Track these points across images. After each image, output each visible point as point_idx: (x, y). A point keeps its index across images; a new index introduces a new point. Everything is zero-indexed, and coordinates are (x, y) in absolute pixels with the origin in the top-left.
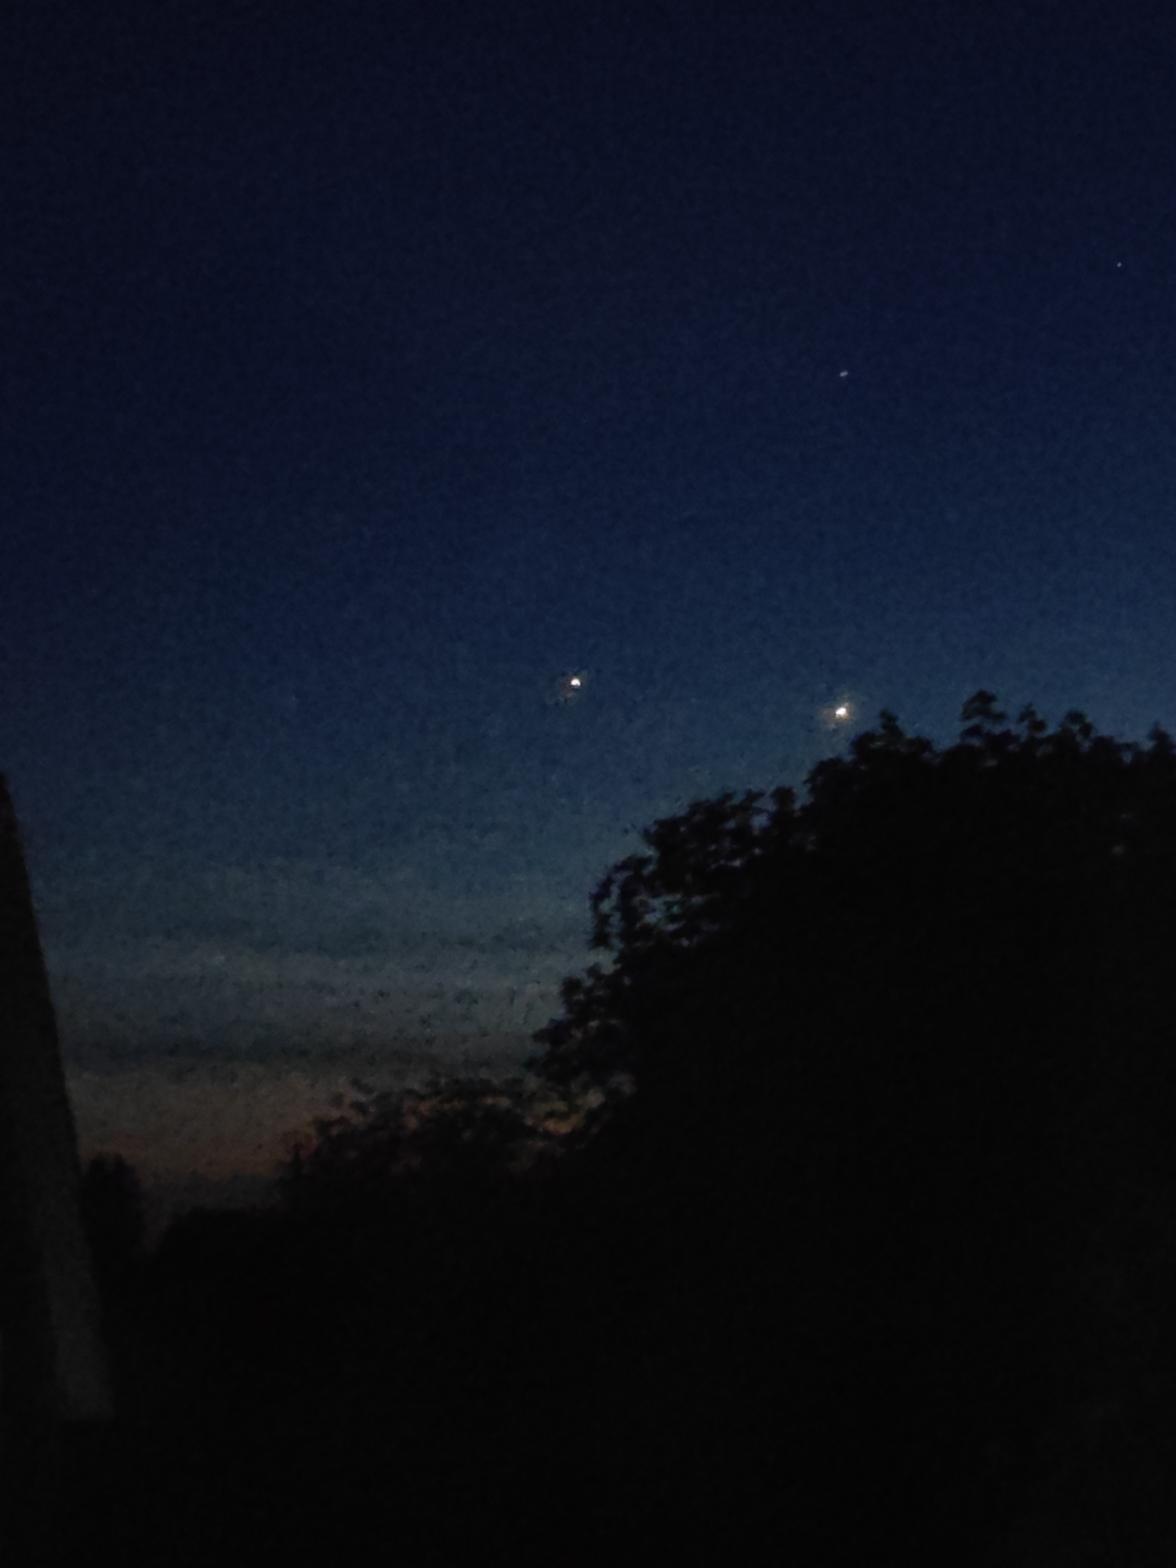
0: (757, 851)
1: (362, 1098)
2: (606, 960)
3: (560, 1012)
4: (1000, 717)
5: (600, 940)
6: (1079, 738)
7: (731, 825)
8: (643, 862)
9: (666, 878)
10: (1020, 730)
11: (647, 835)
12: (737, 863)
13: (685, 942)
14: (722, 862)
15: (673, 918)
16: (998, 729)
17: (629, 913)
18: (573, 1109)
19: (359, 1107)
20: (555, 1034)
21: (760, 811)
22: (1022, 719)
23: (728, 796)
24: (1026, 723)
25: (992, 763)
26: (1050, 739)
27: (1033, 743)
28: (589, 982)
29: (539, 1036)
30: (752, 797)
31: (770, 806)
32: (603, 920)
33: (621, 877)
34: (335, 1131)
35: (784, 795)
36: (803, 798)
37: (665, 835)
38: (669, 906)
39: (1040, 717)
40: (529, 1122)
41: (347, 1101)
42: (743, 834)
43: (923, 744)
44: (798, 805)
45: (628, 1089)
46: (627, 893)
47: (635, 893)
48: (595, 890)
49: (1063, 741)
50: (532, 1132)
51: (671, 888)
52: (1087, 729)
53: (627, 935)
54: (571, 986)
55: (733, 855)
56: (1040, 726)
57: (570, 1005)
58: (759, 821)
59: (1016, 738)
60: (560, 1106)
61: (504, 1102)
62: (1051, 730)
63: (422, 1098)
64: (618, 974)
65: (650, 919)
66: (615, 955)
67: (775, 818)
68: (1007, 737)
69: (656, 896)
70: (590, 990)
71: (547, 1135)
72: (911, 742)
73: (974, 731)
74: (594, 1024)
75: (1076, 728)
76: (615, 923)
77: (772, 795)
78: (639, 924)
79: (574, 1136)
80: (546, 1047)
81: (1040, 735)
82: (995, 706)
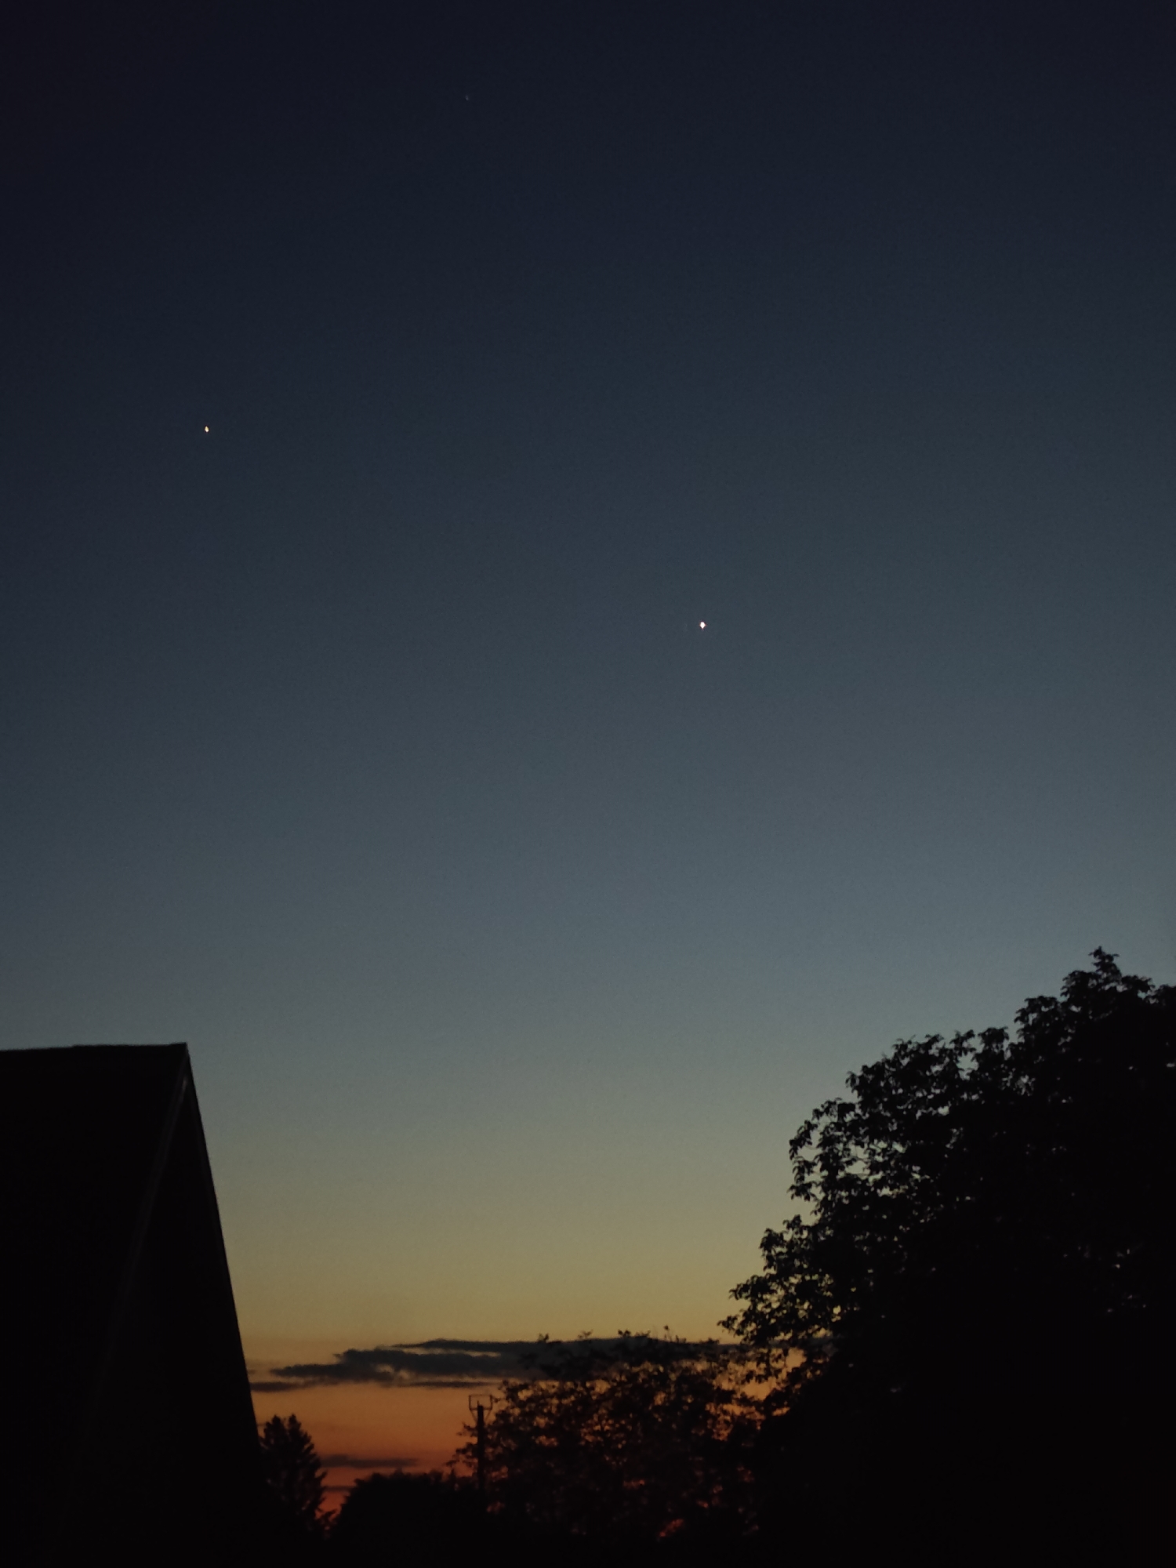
0: (964, 1096)
2: (807, 1212)
3: (756, 1266)
5: (801, 1190)
8: (845, 1108)
9: (870, 1128)
11: (852, 1082)
12: (944, 1111)
13: (889, 1193)
14: (929, 1109)
17: (831, 1161)
18: (774, 1372)
20: (755, 1288)
21: (970, 1052)
23: (935, 1039)
28: (788, 1235)
29: (738, 1292)
30: (959, 1040)
31: (978, 1045)
32: (805, 1167)
33: (825, 1120)
35: (994, 1036)
36: (1014, 1035)
37: (869, 1082)
38: (873, 1153)
40: (726, 1386)
42: (949, 1078)
43: (1138, 984)
44: (1006, 1046)
45: (830, 1349)
46: (827, 1141)
47: (838, 1140)
48: (794, 1135)
50: (726, 1396)
51: (874, 1135)
53: (829, 1185)
54: (771, 1240)
55: (939, 1101)
57: (769, 1258)
60: (760, 1370)
61: (701, 1364)
64: (820, 1224)
66: (812, 1205)
67: (987, 1059)
69: (859, 1144)
70: (791, 1244)
71: (745, 1401)
72: (1127, 980)
74: (796, 1279)
76: (816, 1176)
77: (983, 1035)
78: (841, 1174)
79: (775, 1398)
80: (745, 1304)
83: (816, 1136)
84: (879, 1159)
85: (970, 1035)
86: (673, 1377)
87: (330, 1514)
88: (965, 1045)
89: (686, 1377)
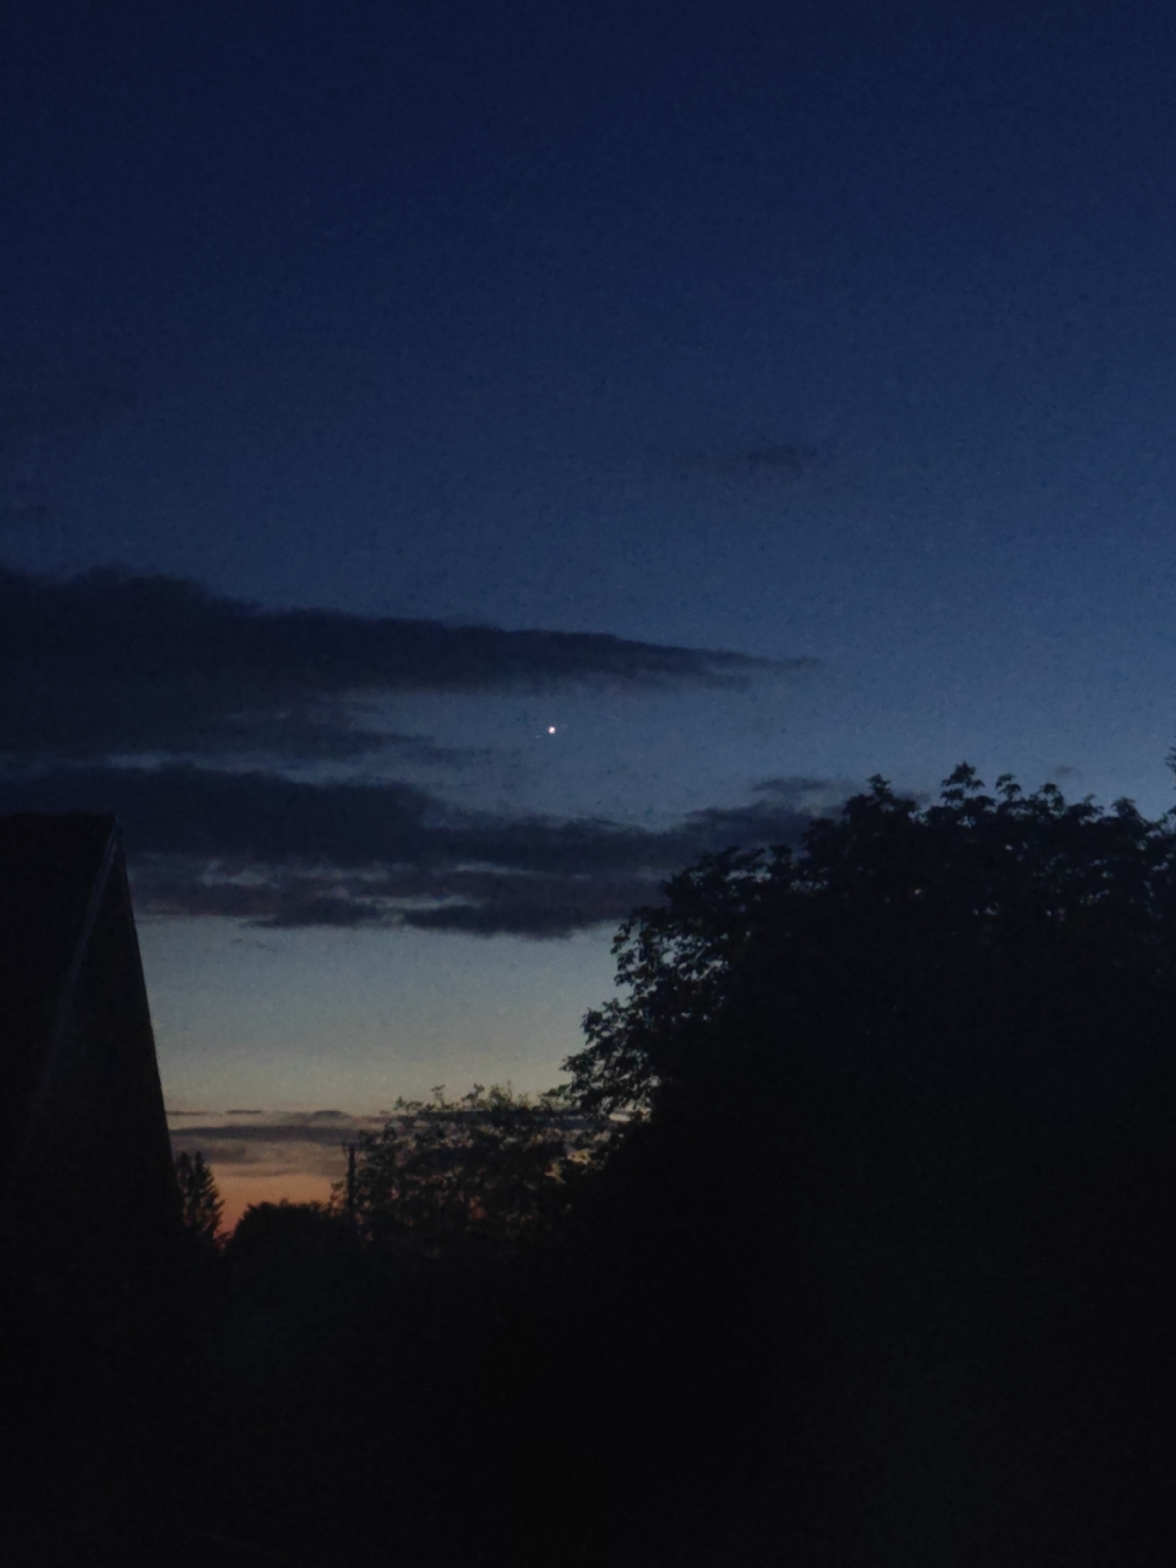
0: (759, 900)
2: (625, 996)
3: (580, 1043)
4: (978, 783)
5: (621, 979)
6: (1051, 804)
10: (998, 795)
12: (742, 909)
13: (695, 978)
15: (685, 958)
16: (975, 794)
20: (579, 1063)
21: (760, 866)
22: (999, 784)
23: (736, 849)
24: (1004, 788)
25: (970, 823)
26: (1022, 802)
27: (1008, 805)
28: (608, 1015)
29: (566, 1066)
30: (753, 853)
31: (771, 860)
32: (625, 960)
35: (782, 850)
38: (682, 947)
39: (1014, 783)
42: (746, 885)
43: (907, 805)
44: (794, 860)
46: (647, 934)
47: (654, 934)
49: (1033, 803)
51: (683, 931)
52: (1058, 797)
53: (647, 972)
54: (592, 1019)
55: (739, 902)
56: (1015, 788)
57: (593, 1036)
58: (762, 874)
59: (991, 802)
62: (1025, 794)
64: (635, 1007)
65: (668, 959)
66: (631, 992)
67: (776, 870)
68: (985, 800)
69: (671, 937)
70: (607, 1024)
72: (900, 803)
73: (954, 795)
74: (616, 1054)
75: (1049, 795)
76: (636, 963)
78: (657, 963)
80: (573, 1075)
81: (1017, 797)
82: (975, 778)
83: (635, 934)
84: (687, 950)
87: (225, 1235)
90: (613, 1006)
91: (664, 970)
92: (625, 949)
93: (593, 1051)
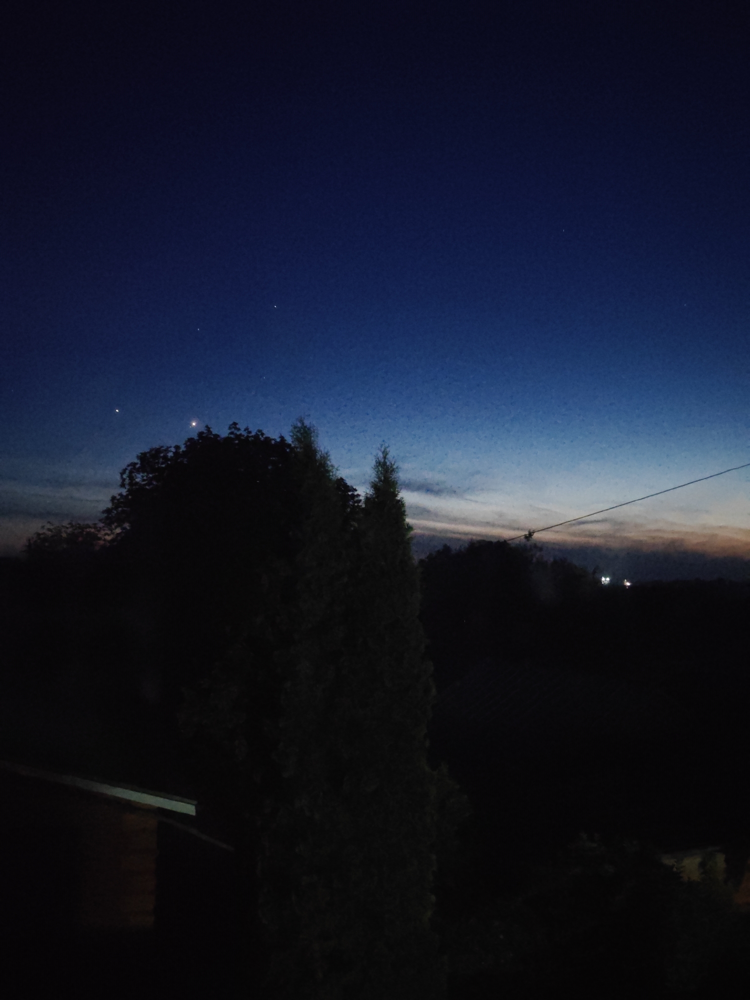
0: (169, 463)
1: (52, 527)
2: (124, 491)
3: (110, 505)
4: (239, 429)
5: (123, 485)
6: (261, 436)
7: (162, 455)
8: (136, 464)
9: (142, 469)
10: (245, 434)
11: (138, 457)
12: (164, 466)
13: (147, 487)
14: (159, 465)
15: (144, 480)
16: (238, 433)
17: (131, 478)
18: (113, 533)
19: (49, 530)
20: (108, 511)
21: (171, 451)
22: (245, 430)
23: (162, 447)
24: (247, 431)
25: (237, 442)
26: (252, 436)
27: (248, 437)
28: (118, 497)
29: (104, 512)
30: (168, 448)
31: (173, 450)
32: (124, 480)
33: (129, 468)
34: (42, 536)
35: (177, 447)
36: (183, 448)
37: (143, 457)
38: (143, 477)
39: (250, 430)
40: (99, 536)
41: (46, 528)
42: (165, 457)
43: (217, 436)
44: (181, 450)
45: (128, 528)
46: (131, 472)
47: (133, 472)
48: (121, 471)
49: (256, 436)
50: (100, 539)
51: (143, 472)
52: (263, 434)
53: (131, 484)
54: (113, 498)
55: (162, 463)
56: (250, 432)
57: (113, 503)
58: (170, 454)
59: (244, 435)
60: (109, 532)
61: (93, 530)
62: (253, 434)
63: (67, 528)
64: (127, 495)
65: (138, 480)
66: (126, 490)
67: (176, 453)
68: (241, 435)
69: (139, 474)
70: (118, 500)
71: (105, 540)
72: (214, 435)
73: (232, 433)
74: (120, 509)
75: (260, 434)
76: (127, 481)
77: (174, 447)
78: (134, 482)
79: (113, 540)
80: (105, 515)
81: (250, 435)
82: (238, 426)
83: (127, 472)
84: (145, 478)
85: (171, 447)
86: (85, 533)
88: (169, 449)
89: (89, 533)
90: (120, 495)
91: (137, 483)
92: (125, 476)
93: (112, 508)
